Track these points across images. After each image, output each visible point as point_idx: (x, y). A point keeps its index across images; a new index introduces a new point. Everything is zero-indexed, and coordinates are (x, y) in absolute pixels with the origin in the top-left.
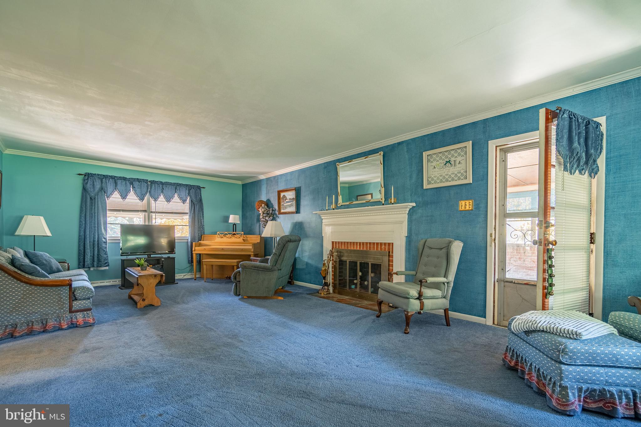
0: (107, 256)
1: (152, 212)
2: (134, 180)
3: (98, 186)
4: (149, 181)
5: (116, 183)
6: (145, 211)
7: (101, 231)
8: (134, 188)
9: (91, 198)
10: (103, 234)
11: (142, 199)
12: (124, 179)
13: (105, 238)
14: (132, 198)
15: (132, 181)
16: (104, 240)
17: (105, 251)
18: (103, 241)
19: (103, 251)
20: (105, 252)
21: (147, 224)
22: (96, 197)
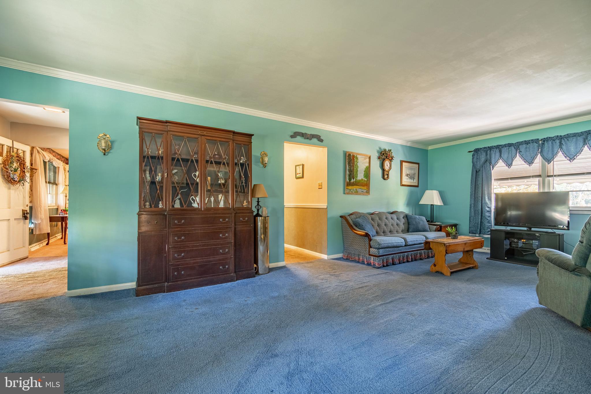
0: (490, 224)
1: (548, 176)
2: (521, 143)
3: (483, 159)
4: (540, 140)
5: (500, 152)
6: (539, 176)
7: (485, 200)
8: (520, 153)
9: (476, 171)
10: (486, 203)
11: (530, 163)
12: (510, 145)
13: (489, 207)
14: (519, 164)
15: (517, 146)
16: (488, 209)
17: (488, 219)
18: (486, 210)
19: (486, 219)
20: (488, 221)
21: (541, 191)
22: (481, 169)
